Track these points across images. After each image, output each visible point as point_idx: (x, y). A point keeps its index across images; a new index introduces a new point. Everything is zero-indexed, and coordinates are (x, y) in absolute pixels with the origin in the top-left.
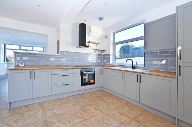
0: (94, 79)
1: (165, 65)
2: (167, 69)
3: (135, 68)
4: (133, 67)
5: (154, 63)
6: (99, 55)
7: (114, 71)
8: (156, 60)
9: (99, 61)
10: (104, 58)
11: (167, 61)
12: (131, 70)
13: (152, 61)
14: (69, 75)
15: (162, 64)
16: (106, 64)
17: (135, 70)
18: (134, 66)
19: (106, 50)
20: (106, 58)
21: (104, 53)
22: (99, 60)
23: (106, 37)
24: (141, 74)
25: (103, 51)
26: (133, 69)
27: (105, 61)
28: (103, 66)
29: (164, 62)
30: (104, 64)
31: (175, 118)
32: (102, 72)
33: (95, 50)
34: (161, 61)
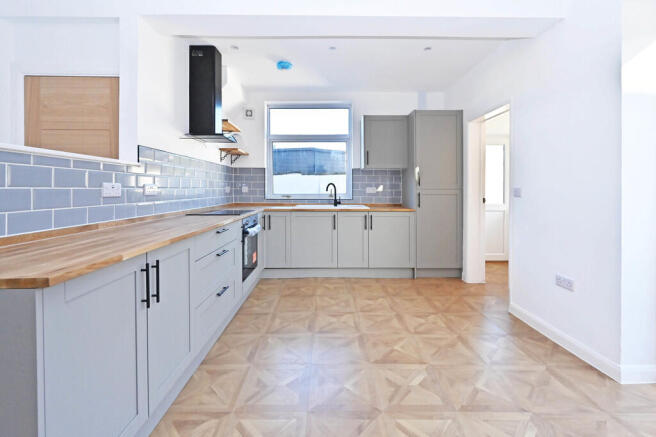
1: (384, 192)
3: (339, 203)
4: (335, 200)
5: (369, 190)
6: (228, 169)
8: (371, 186)
9: (227, 189)
10: (236, 178)
11: (384, 188)
12: (332, 207)
13: (365, 186)
15: (378, 192)
16: (249, 199)
17: (339, 207)
18: (338, 198)
19: (247, 154)
20: (250, 178)
21: (239, 163)
22: (227, 184)
23: (249, 114)
24: (370, 214)
25: (240, 155)
26: (336, 205)
27: (245, 189)
28: (237, 205)
29: (381, 189)
30: (241, 199)
31: (413, 269)
32: (267, 223)
33: (221, 149)
34: (377, 186)
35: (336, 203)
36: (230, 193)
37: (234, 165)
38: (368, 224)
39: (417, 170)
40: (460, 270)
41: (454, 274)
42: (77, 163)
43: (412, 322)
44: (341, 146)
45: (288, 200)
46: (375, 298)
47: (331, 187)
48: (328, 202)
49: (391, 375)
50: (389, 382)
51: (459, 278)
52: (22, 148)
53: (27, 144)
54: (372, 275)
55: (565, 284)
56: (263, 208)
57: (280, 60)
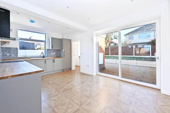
1: (55, 54)
2: (55, 56)
3: (44, 57)
7: (35, 60)
8: (52, 53)
10: (4, 51)
11: (55, 53)
15: (54, 54)
17: (44, 58)
18: (44, 56)
28: (4, 60)
30: (6, 58)
31: (63, 69)
34: (53, 53)
37: (2, 46)
40: (71, 68)
43: (68, 77)
46: (59, 76)
47: (42, 53)
48: (41, 57)
49: (70, 84)
50: (71, 85)
51: (71, 70)
54: (55, 72)
55: (88, 66)
57: (31, 20)
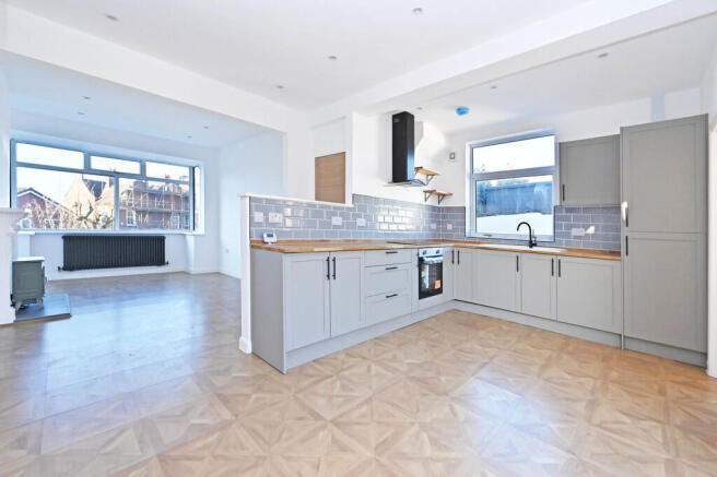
0: (440, 277)
1: (593, 236)
2: (596, 245)
3: (535, 245)
4: (531, 241)
5: (575, 232)
6: (434, 208)
8: (578, 227)
9: (434, 226)
10: (444, 217)
11: (597, 229)
12: (527, 248)
13: (569, 227)
14: (399, 267)
15: (588, 234)
16: (452, 236)
17: (534, 249)
18: (533, 240)
19: (451, 194)
20: (453, 217)
21: (445, 203)
22: (433, 222)
23: (452, 156)
24: (559, 258)
25: (444, 195)
26: (531, 247)
27: (450, 227)
29: (591, 230)
30: (447, 235)
31: (620, 336)
32: (455, 258)
33: (426, 192)
34: (587, 227)
35: (532, 244)
36: (438, 229)
37: (441, 205)
38: (556, 269)
39: (624, 206)
40: (705, 355)
41: (696, 360)
42: (335, 208)
44: (548, 178)
45: (489, 238)
51: (704, 368)
52: (313, 201)
53: (317, 199)
56: (452, 244)
